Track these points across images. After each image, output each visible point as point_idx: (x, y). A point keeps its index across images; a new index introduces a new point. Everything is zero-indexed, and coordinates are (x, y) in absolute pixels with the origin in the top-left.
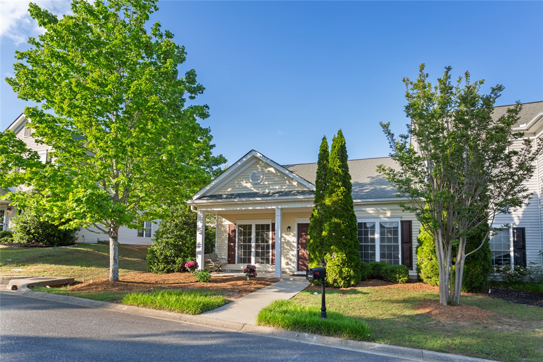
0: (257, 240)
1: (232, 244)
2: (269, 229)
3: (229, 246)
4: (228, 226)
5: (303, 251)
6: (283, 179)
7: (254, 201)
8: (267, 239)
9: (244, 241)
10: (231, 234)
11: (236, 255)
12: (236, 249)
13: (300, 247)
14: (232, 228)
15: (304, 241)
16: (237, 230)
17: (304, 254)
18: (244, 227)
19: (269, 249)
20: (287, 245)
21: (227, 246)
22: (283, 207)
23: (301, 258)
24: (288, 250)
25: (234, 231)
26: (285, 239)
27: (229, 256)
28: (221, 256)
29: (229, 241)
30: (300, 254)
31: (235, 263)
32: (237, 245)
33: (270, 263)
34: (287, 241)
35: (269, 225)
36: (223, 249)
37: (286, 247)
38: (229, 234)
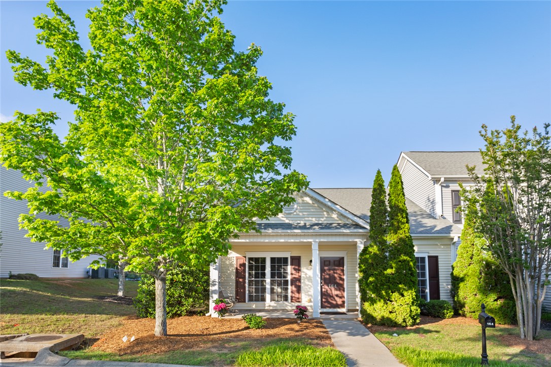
0: (273, 275)
1: (241, 280)
2: (287, 263)
3: (237, 282)
4: (235, 259)
5: (326, 287)
6: (321, 210)
7: (291, 233)
8: (285, 275)
9: (257, 276)
10: (239, 268)
11: (247, 292)
12: (247, 285)
13: (323, 283)
14: (241, 262)
15: (327, 277)
16: (247, 264)
17: (327, 290)
18: (256, 260)
19: (287, 285)
20: (308, 281)
21: (235, 282)
22: (322, 240)
23: (325, 295)
24: (309, 286)
25: (243, 265)
26: (306, 274)
27: (237, 293)
28: (227, 293)
29: (237, 277)
30: (323, 290)
31: (245, 302)
32: (247, 281)
33: (290, 301)
34: (308, 276)
35: (287, 258)
36: (228, 286)
37: (307, 283)
38: (237, 269)
